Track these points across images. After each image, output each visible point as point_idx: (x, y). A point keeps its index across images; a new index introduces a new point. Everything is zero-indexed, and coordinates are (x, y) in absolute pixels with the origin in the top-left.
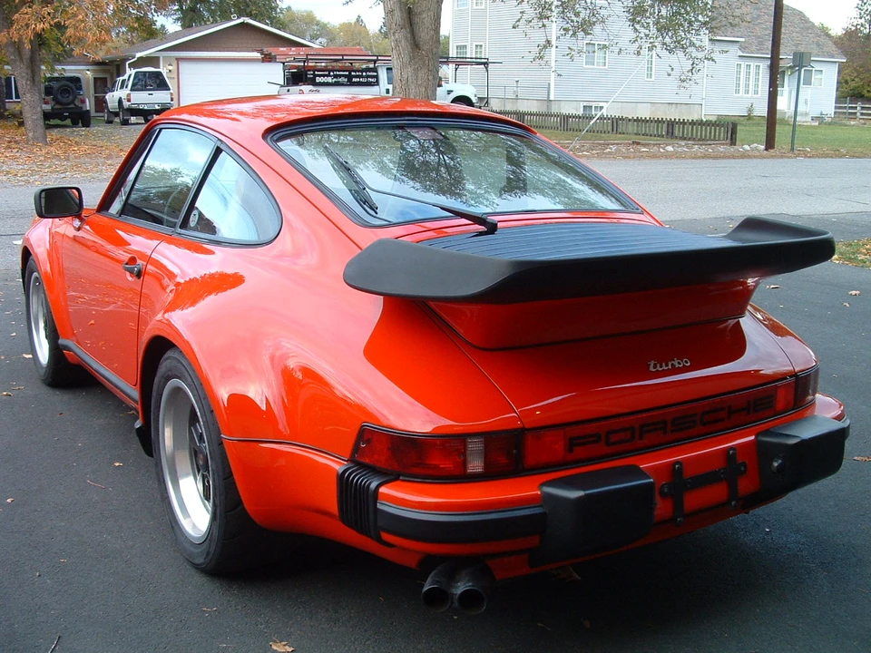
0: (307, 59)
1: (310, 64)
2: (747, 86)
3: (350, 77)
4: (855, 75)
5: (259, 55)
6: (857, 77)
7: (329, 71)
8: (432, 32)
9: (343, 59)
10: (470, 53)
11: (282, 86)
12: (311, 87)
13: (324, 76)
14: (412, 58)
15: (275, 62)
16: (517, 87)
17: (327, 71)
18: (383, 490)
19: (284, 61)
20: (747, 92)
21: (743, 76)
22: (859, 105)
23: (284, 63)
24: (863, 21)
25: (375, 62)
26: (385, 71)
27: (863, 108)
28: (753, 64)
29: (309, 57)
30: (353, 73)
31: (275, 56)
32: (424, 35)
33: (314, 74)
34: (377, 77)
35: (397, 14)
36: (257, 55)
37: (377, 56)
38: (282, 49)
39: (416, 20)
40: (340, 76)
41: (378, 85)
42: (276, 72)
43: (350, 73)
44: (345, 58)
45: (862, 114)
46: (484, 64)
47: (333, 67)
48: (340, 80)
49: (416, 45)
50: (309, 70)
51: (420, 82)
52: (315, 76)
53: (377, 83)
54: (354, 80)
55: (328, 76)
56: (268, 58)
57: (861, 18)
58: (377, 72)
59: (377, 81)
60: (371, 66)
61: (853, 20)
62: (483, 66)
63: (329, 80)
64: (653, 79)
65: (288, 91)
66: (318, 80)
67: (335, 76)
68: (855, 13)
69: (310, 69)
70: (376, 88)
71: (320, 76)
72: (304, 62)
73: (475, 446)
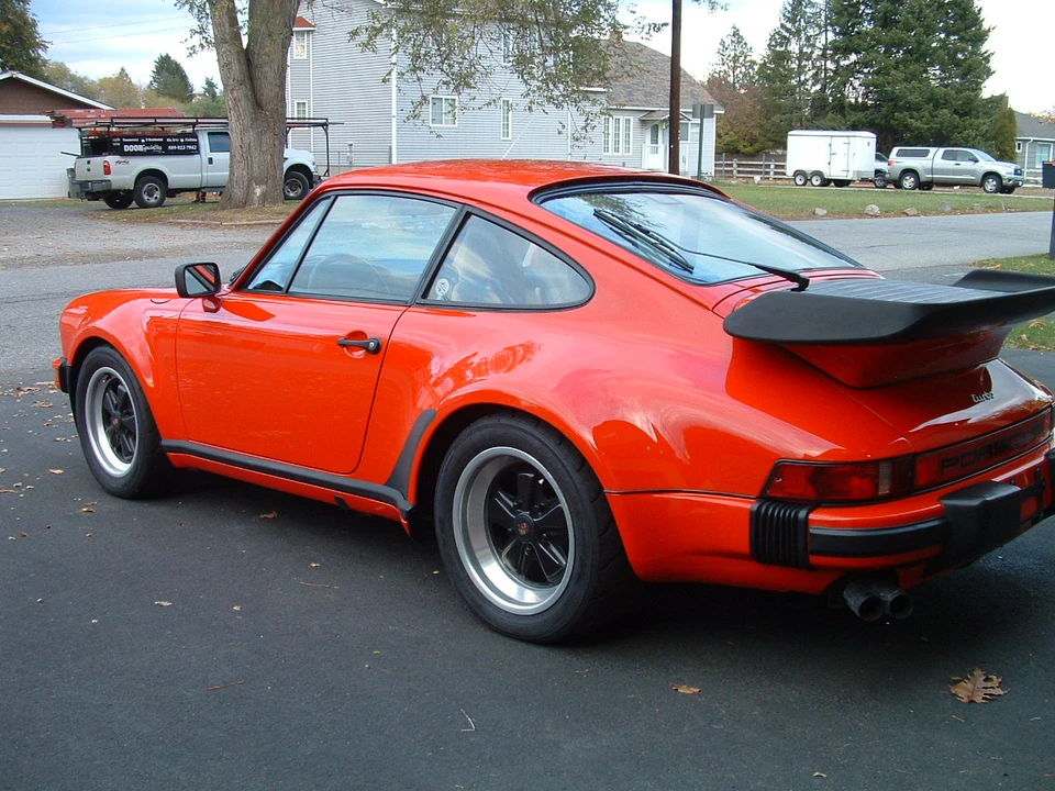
0: (112, 123)
1: (114, 129)
2: (617, 142)
3: (164, 145)
4: (729, 127)
5: (48, 118)
6: (731, 130)
7: (140, 137)
8: (277, 89)
9: (156, 123)
10: (310, 113)
11: (79, 157)
12: (117, 158)
13: (133, 143)
14: (254, 120)
15: (72, 127)
16: (351, 152)
17: (138, 138)
18: (811, 516)
19: (80, 125)
20: (617, 150)
21: (611, 131)
22: (735, 162)
23: (80, 129)
24: (725, 67)
25: (194, 125)
26: (206, 137)
27: (739, 165)
28: (622, 118)
29: (115, 121)
30: (168, 140)
31: (71, 119)
32: (267, 92)
33: (121, 142)
34: (197, 144)
35: (236, 67)
36: (47, 119)
37: (197, 118)
38: (79, 111)
39: (257, 73)
40: (154, 143)
41: (199, 153)
42: (70, 140)
43: (165, 140)
44: (158, 121)
45: (739, 172)
46: (322, 125)
47: (144, 132)
48: (153, 148)
49: (258, 104)
50: (116, 137)
51: (264, 149)
52: (123, 144)
53: (197, 152)
54: (171, 148)
55: (139, 143)
56: (61, 123)
57: (723, 64)
58: (197, 137)
59: (198, 149)
60: (189, 130)
61: (715, 66)
62: (321, 128)
63: (140, 148)
64: (510, 138)
65: (89, 162)
66: (127, 148)
67: (148, 144)
68: (717, 59)
69: (115, 135)
70: (196, 157)
71: (128, 143)
72: (109, 127)
73: (885, 470)
